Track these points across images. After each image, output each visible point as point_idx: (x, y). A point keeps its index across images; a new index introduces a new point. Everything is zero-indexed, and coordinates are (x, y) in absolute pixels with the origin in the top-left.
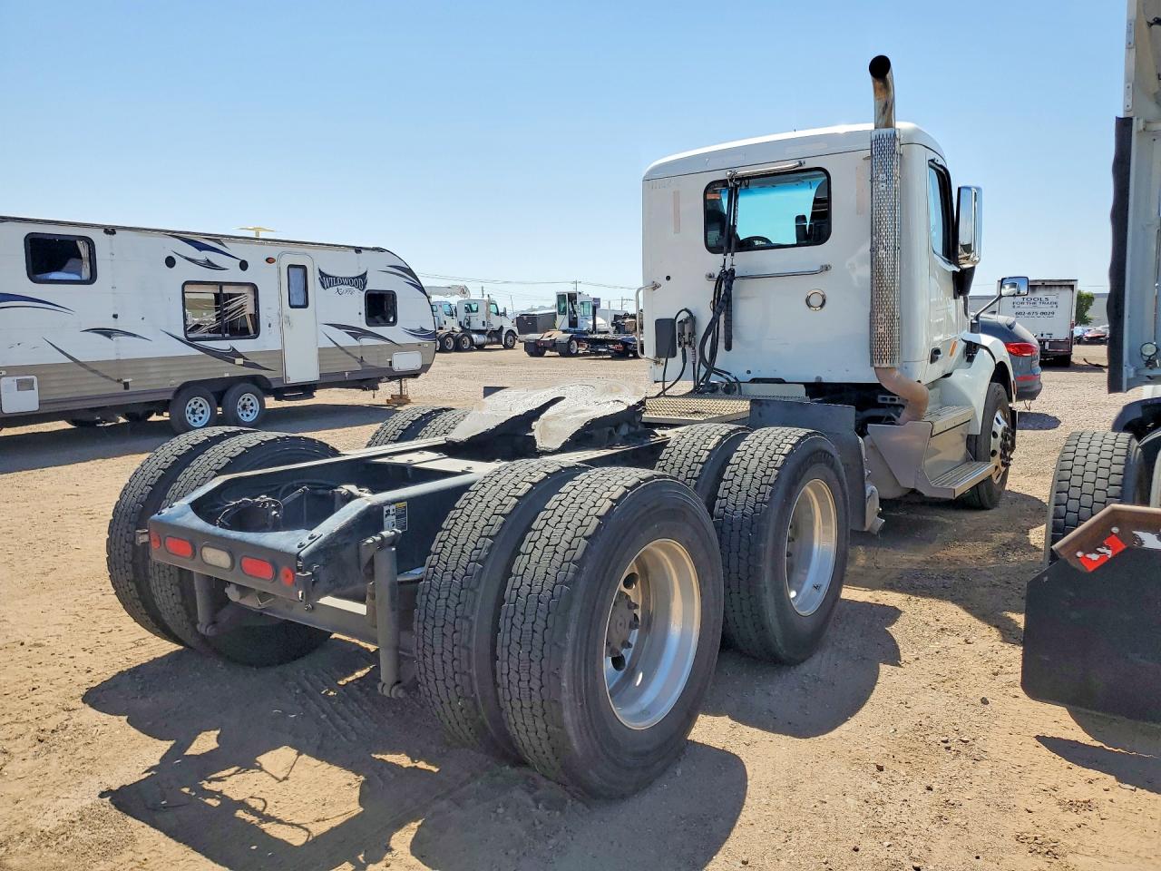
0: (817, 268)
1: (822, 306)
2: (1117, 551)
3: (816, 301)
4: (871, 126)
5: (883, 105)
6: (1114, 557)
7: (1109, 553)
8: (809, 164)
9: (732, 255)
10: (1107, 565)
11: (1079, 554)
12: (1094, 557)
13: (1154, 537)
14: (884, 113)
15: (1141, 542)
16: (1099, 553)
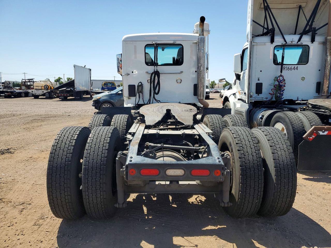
0: (179, 72)
1: (180, 83)
2: (316, 136)
3: (179, 81)
4: (198, 35)
5: (202, 30)
6: (315, 137)
7: (314, 136)
8: (177, 43)
9: (157, 67)
10: (314, 139)
11: (309, 138)
12: (311, 138)
13: (322, 132)
14: (202, 31)
15: (319, 134)
16: (312, 137)
